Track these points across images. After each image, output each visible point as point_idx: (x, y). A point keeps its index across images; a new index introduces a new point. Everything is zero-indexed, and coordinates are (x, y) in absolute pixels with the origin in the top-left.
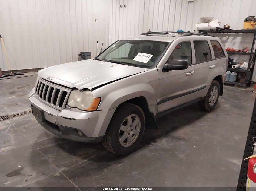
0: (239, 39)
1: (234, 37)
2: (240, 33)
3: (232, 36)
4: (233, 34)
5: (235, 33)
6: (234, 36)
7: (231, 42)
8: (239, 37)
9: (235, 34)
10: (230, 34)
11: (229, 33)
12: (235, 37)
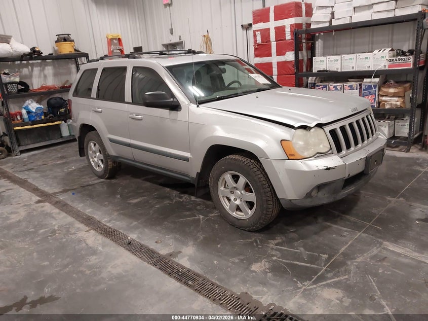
0: (49, 70)
1: (40, 67)
2: (47, 61)
3: (37, 67)
4: (38, 63)
5: (39, 61)
6: (40, 65)
7: (40, 77)
8: (49, 66)
9: (40, 63)
10: (33, 63)
11: (30, 62)
12: (43, 67)
